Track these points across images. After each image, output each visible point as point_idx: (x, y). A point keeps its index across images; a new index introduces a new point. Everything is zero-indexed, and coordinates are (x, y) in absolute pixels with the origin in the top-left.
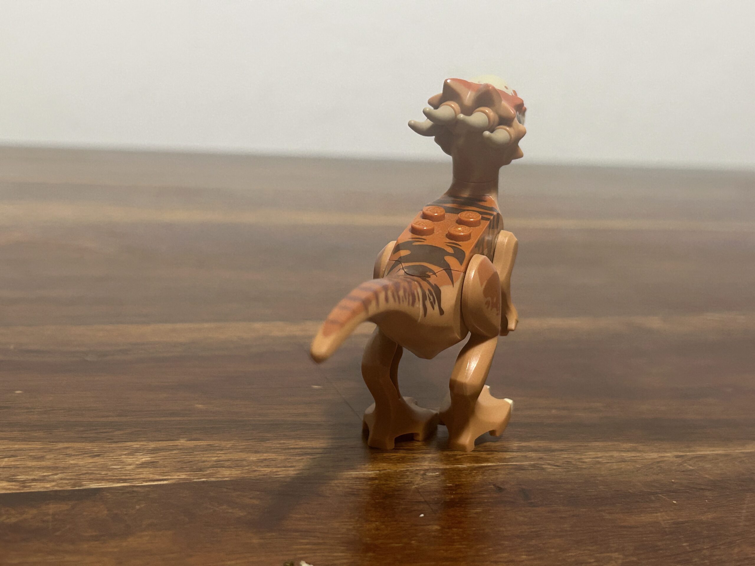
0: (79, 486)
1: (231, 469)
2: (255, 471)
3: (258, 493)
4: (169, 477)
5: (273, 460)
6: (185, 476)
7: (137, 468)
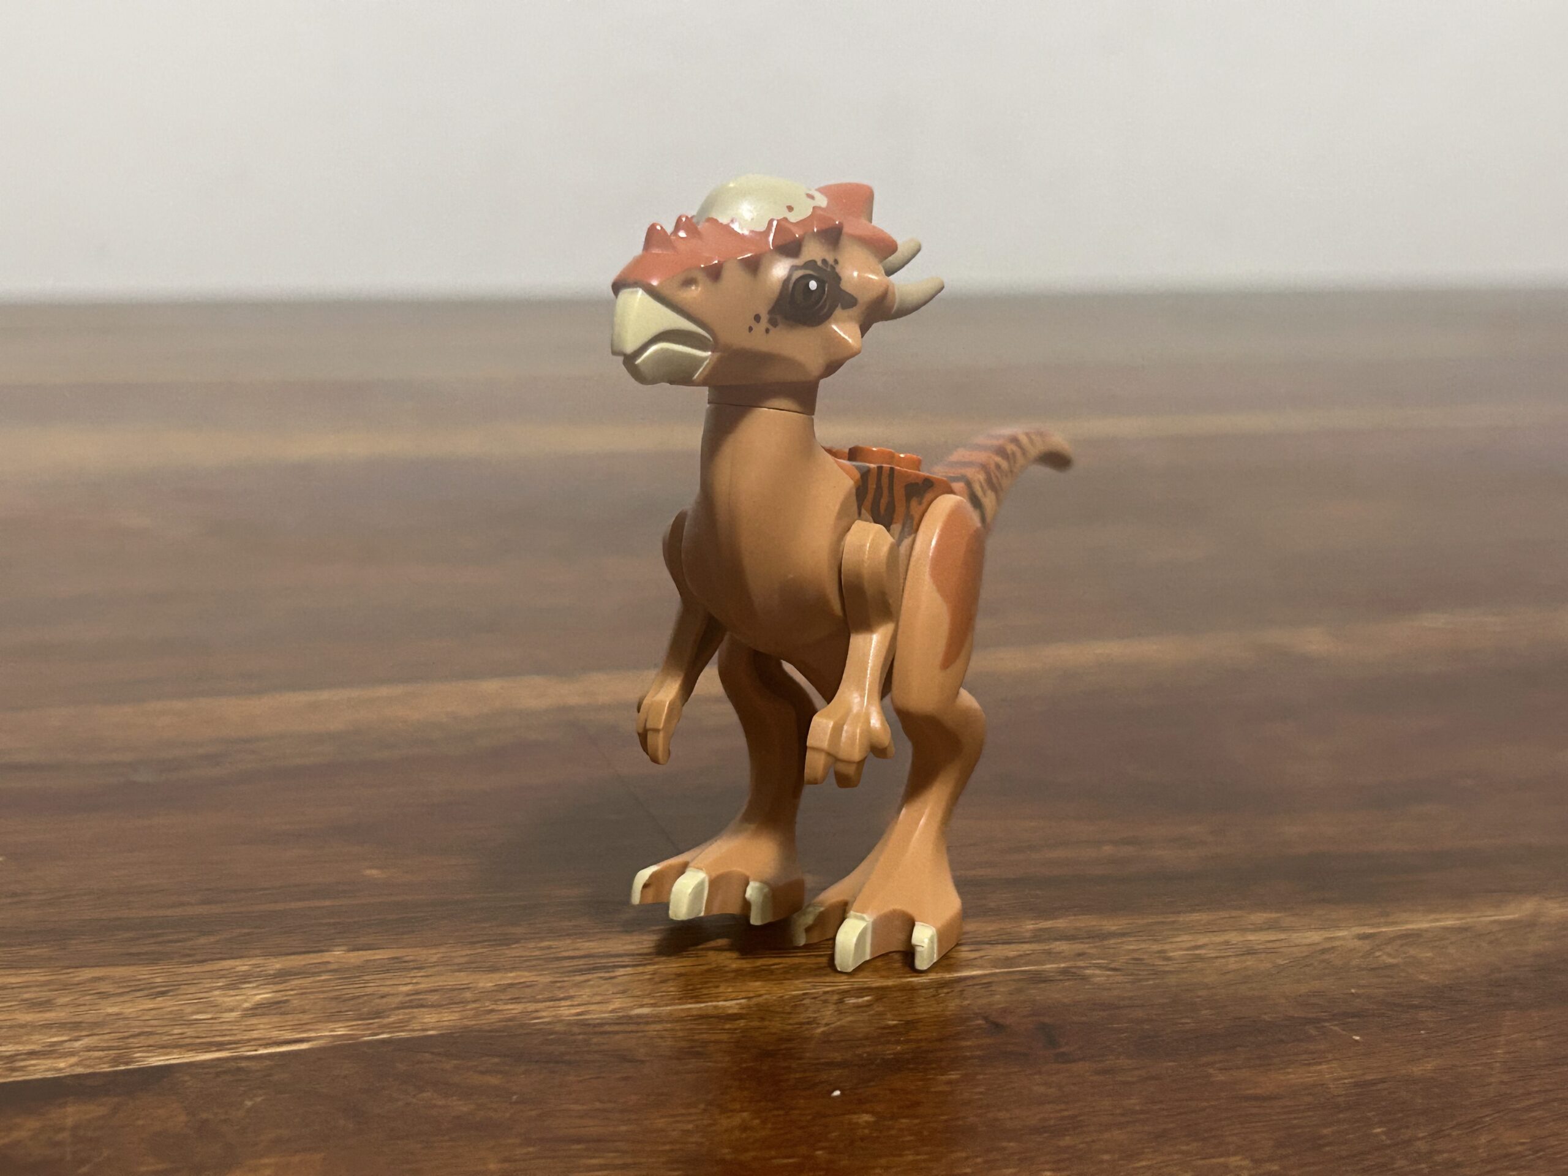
0: (127, 1064)
1: (439, 1010)
2: (492, 1011)
3: (496, 1060)
4: (313, 1035)
5: (527, 986)
6: (346, 1029)
7: (244, 1016)
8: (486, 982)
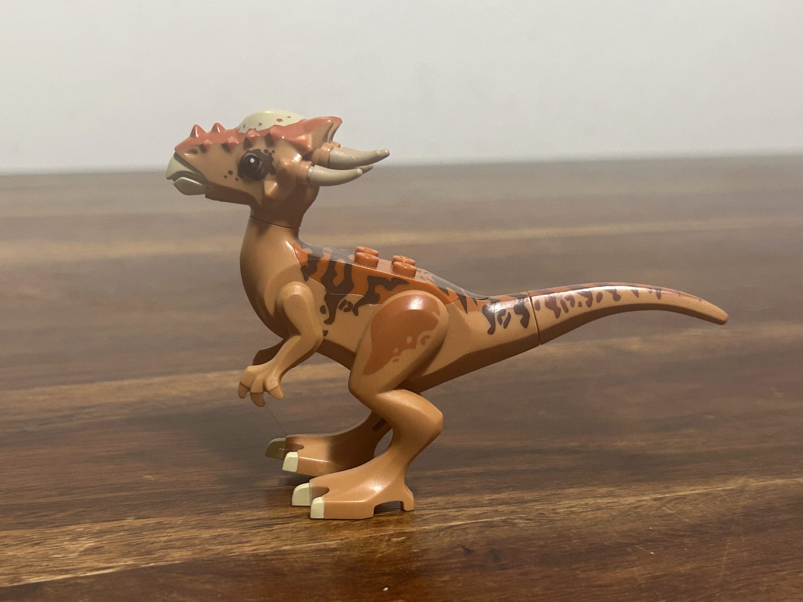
0: (18, 582)
1: (182, 550)
2: (208, 550)
3: (211, 576)
4: (115, 564)
5: (227, 536)
6: (133, 561)
7: (80, 555)
8: (206, 534)
